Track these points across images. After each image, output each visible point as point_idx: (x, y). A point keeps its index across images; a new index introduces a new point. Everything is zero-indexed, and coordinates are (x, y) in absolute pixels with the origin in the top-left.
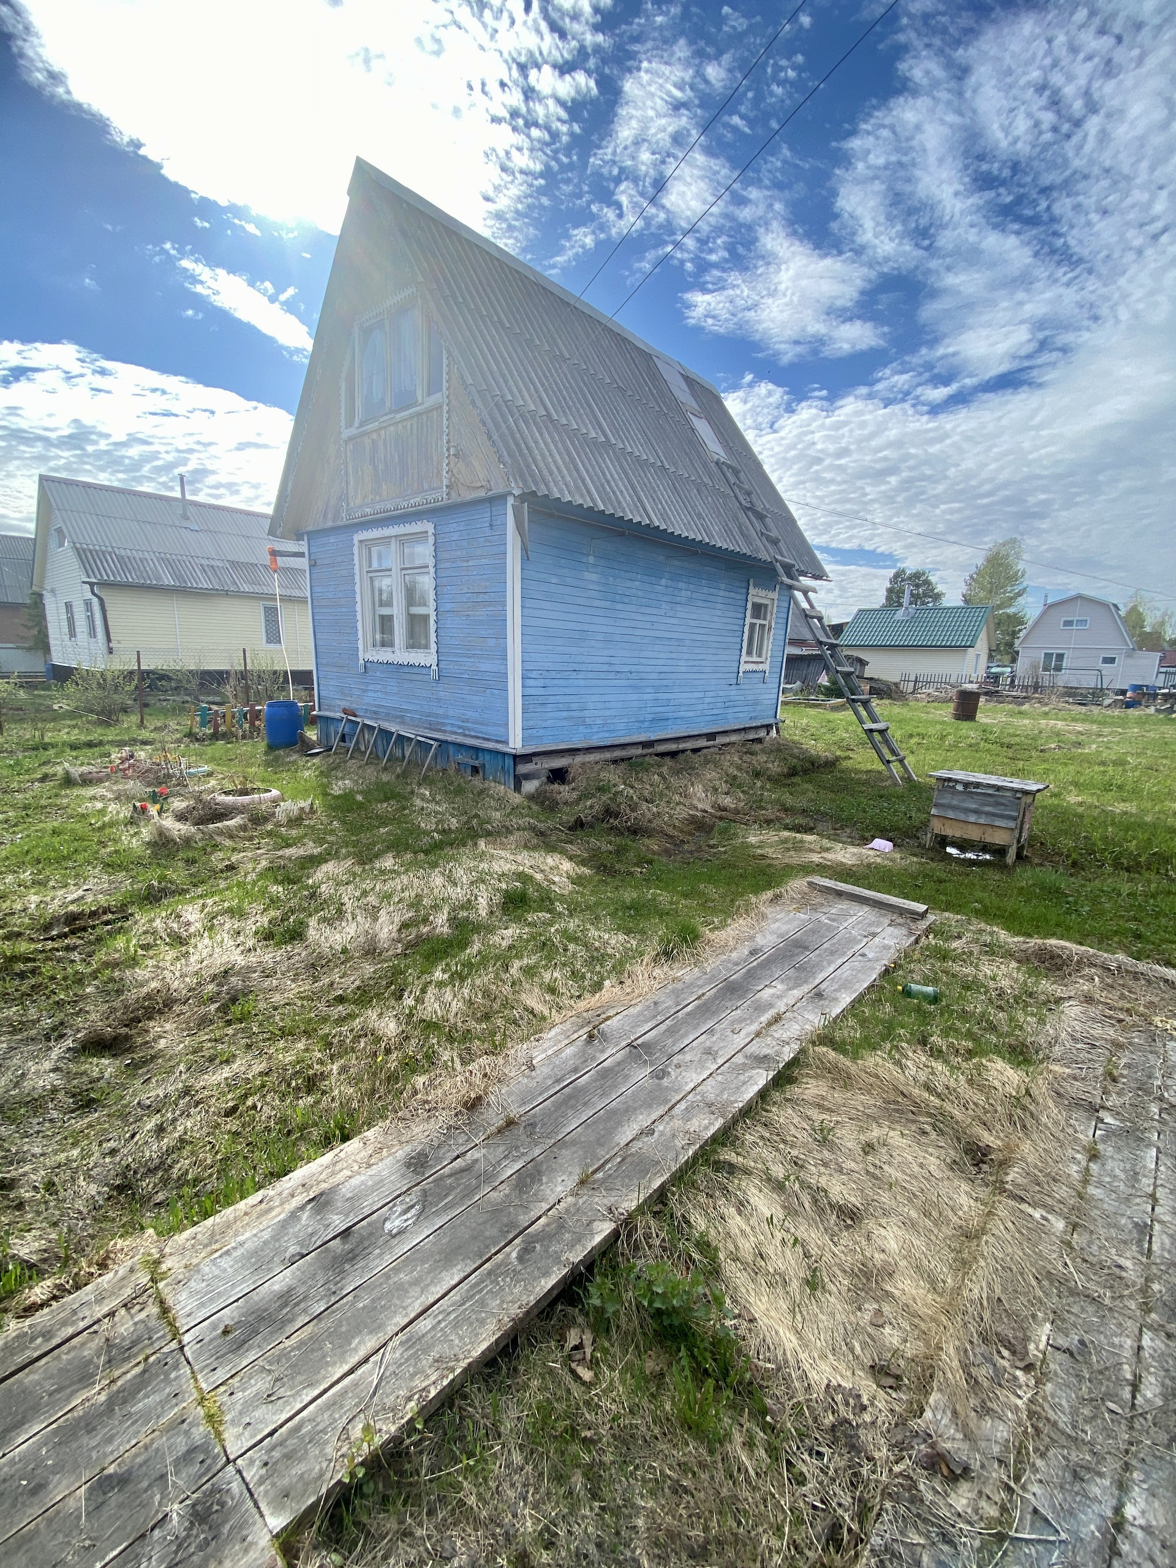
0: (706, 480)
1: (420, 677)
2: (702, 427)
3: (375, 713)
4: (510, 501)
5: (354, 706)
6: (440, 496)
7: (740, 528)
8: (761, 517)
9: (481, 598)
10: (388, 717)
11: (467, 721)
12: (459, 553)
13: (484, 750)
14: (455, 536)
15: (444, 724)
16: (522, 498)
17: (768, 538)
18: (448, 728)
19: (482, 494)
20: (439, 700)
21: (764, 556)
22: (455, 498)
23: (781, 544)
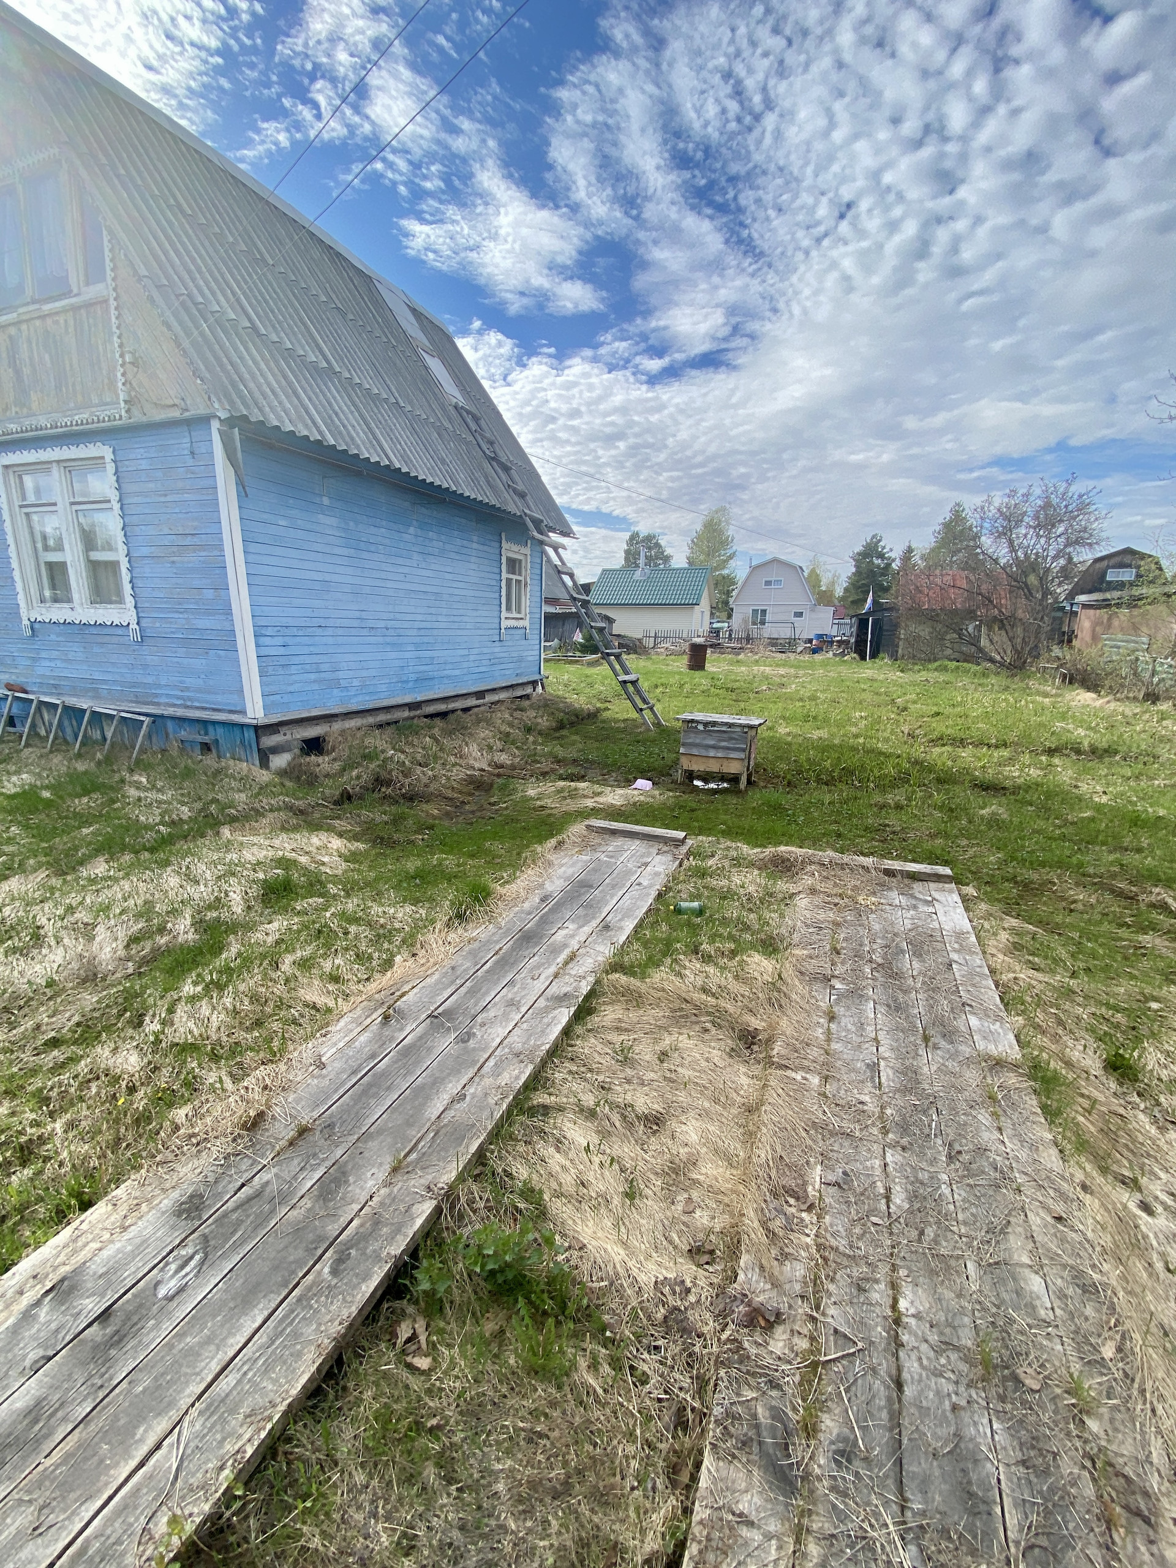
0: (447, 424)
1: (115, 639)
2: (435, 365)
3: (55, 686)
4: (215, 425)
5: (21, 680)
6: (118, 413)
7: (486, 477)
8: (506, 469)
9: (188, 541)
10: (75, 692)
11: (187, 689)
12: (151, 485)
13: (214, 723)
14: (144, 464)
15: (156, 695)
16: (231, 422)
17: (515, 490)
18: (163, 700)
19: (176, 414)
20: (145, 666)
21: (512, 508)
22: (138, 417)
23: (528, 498)
